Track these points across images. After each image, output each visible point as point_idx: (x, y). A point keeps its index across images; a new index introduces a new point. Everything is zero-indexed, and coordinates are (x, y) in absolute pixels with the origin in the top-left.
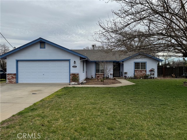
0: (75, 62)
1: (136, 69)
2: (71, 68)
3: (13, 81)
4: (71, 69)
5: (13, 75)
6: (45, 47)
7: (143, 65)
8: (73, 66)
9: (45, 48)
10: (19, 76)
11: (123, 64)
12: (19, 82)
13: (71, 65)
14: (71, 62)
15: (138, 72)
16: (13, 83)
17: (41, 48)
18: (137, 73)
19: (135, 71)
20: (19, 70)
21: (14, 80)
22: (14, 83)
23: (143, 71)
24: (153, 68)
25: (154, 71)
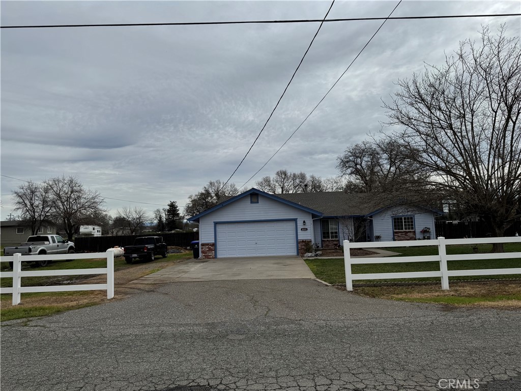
0: (304, 222)
1: (395, 229)
2: (298, 231)
3: (210, 256)
4: (298, 234)
5: (211, 245)
6: (258, 200)
7: (408, 222)
8: (302, 229)
9: (258, 203)
10: (218, 247)
11: (371, 221)
12: (219, 256)
13: (298, 227)
14: (298, 222)
15: (399, 234)
16: (210, 258)
17: (252, 202)
18: (399, 236)
19: (394, 233)
20: (218, 238)
21: (212, 254)
22: (212, 258)
23: (409, 232)
24: (428, 227)
25: (429, 232)
